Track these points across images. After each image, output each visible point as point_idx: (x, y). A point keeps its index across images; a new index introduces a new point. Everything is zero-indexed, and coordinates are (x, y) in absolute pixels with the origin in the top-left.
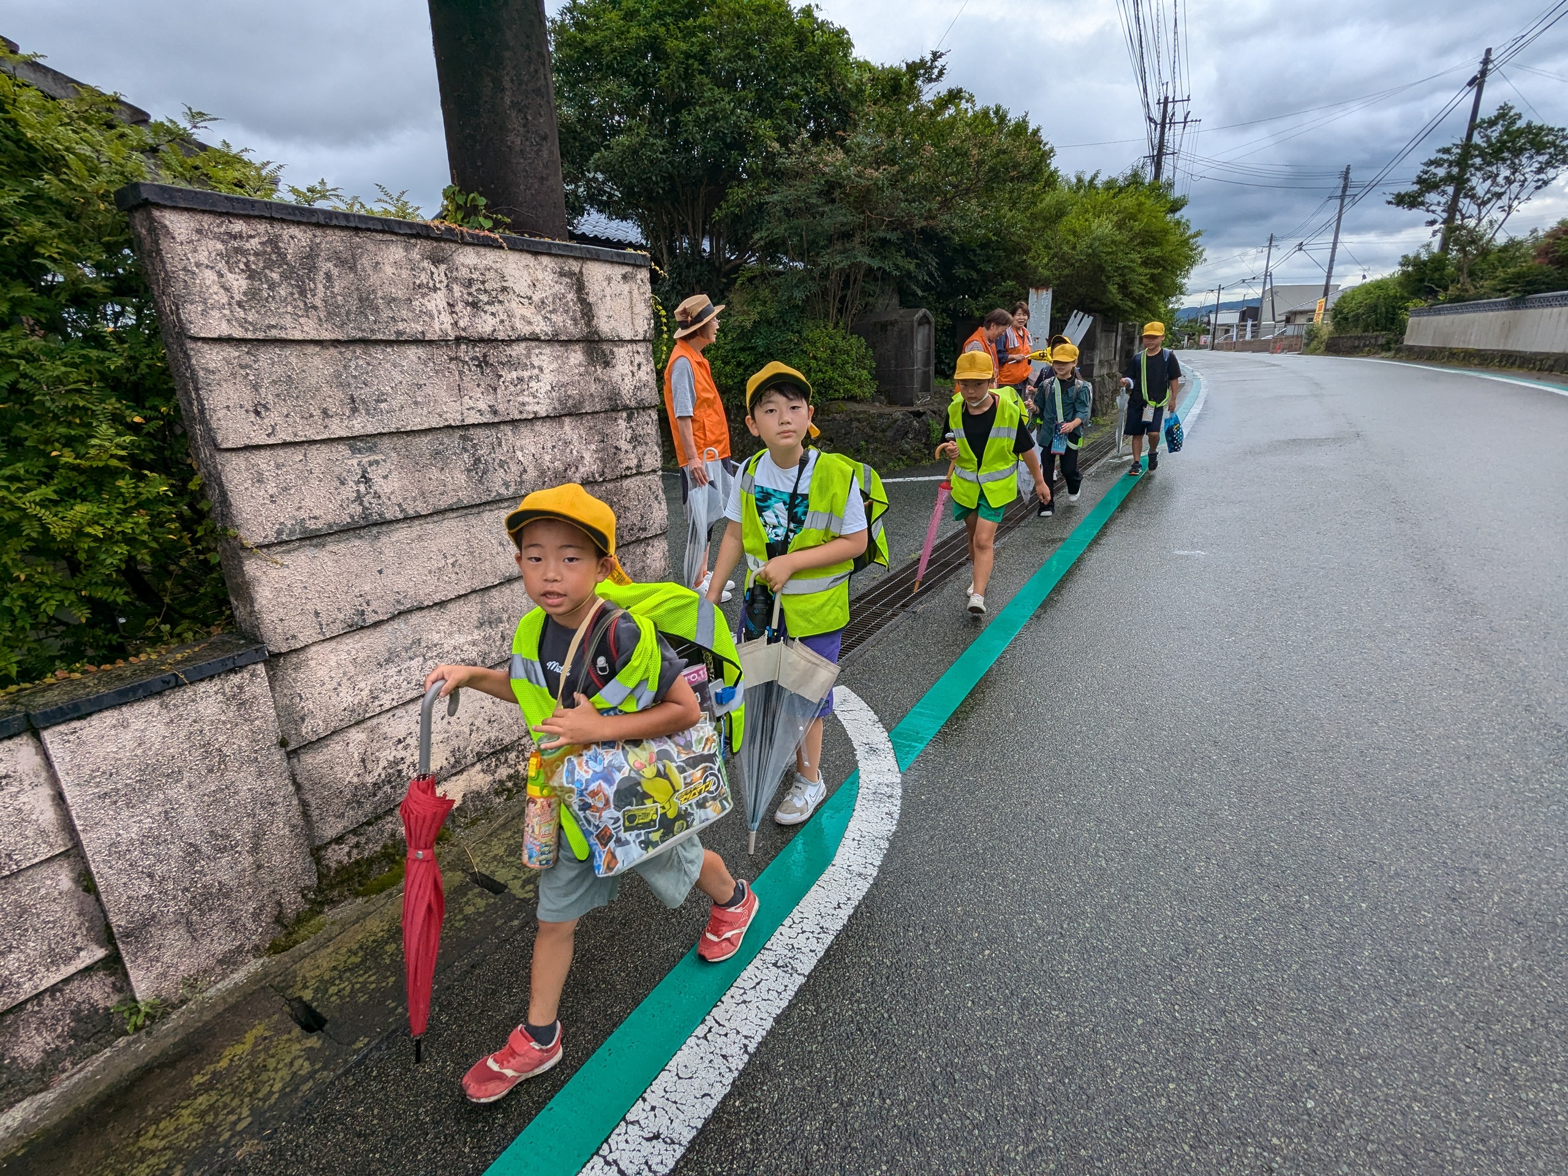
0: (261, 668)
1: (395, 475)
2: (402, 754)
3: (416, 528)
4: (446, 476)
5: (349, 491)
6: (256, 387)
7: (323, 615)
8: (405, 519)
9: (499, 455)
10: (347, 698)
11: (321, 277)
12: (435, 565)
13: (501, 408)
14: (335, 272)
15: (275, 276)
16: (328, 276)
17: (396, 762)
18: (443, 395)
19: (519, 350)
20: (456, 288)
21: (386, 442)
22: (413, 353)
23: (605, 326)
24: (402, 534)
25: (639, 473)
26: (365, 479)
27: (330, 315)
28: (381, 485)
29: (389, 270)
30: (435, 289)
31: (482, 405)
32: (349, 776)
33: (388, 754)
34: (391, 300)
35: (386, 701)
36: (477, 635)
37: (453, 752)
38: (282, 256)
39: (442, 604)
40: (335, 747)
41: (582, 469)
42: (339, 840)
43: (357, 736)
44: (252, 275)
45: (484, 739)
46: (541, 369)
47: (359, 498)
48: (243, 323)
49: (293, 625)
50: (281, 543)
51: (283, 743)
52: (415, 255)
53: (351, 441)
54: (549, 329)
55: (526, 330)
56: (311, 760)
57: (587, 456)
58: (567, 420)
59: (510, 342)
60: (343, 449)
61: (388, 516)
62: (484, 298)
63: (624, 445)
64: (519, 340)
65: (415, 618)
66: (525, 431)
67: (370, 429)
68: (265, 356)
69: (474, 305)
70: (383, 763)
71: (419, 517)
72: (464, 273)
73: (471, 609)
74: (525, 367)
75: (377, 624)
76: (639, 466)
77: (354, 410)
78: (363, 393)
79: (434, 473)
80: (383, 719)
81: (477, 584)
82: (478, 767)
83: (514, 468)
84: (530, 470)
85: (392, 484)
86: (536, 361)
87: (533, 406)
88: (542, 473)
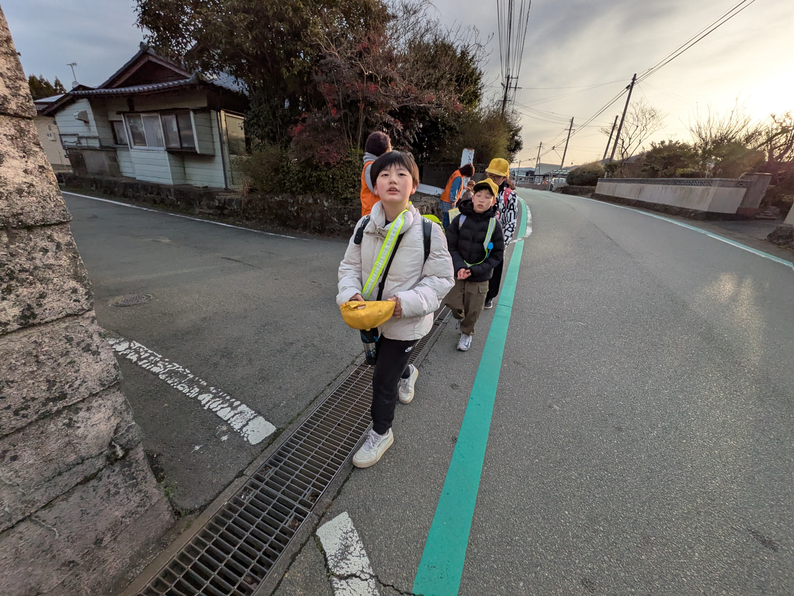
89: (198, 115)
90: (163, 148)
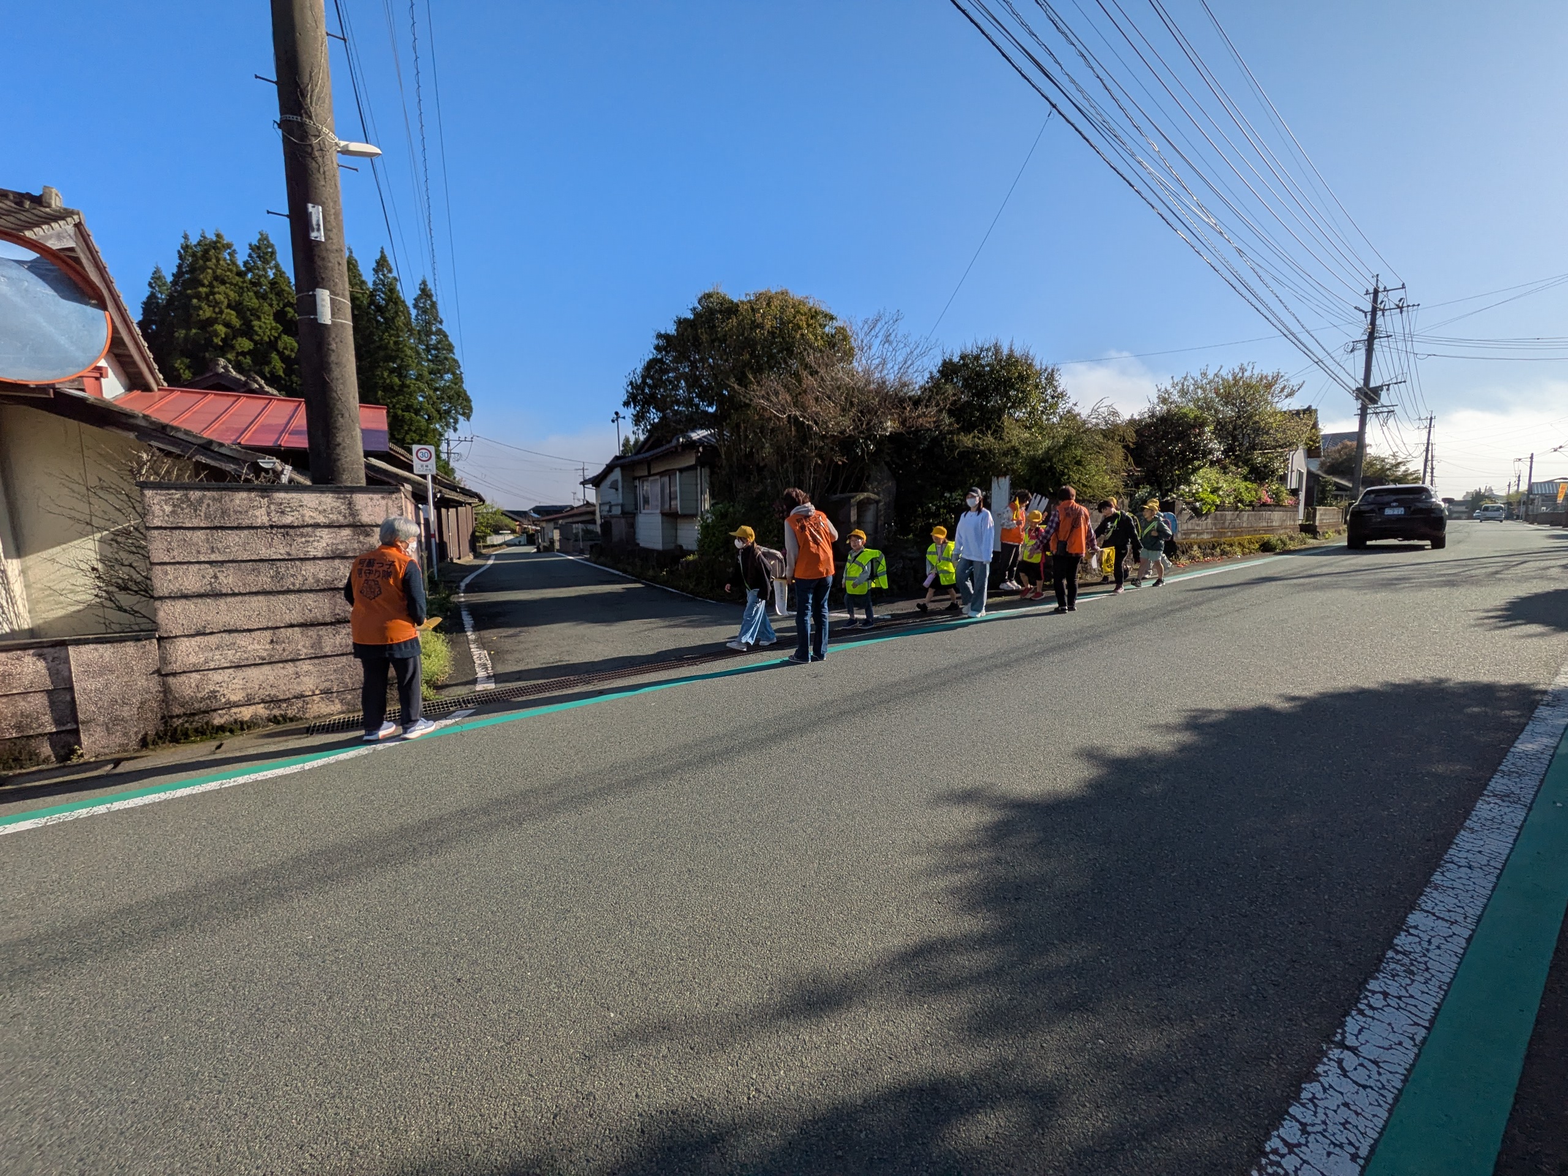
0: (155, 641)
1: (231, 577)
2: (218, 689)
3: (240, 598)
4: (258, 579)
5: (205, 581)
6: (170, 543)
7: (186, 626)
8: (233, 594)
9: (292, 572)
10: (193, 659)
11: (204, 506)
12: (248, 614)
13: (293, 552)
14: (211, 504)
15: (185, 506)
16: (208, 505)
17: (214, 691)
18: (261, 547)
19: (307, 530)
20: (273, 507)
21: (227, 564)
22: (246, 532)
23: (365, 518)
24: (231, 600)
26: (216, 577)
27: (206, 518)
28: (223, 580)
29: (238, 502)
30: (261, 507)
31: (282, 551)
32: (188, 692)
33: (211, 688)
34: (235, 512)
35: (212, 665)
36: (268, 647)
37: (247, 695)
38: (189, 500)
39: (249, 631)
40: (183, 678)
42: (178, 716)
43: (195, 676)
44: (174, 506)
45: (267, 693)
46: (321, 538)
47: (211, 584)
48: (168, 522)
49: (170, 627)
50: (172, 597)
51: (158, 672)
53: (210, 563)
54: (327, 521)
55: (311, 522)
56: (171, 680)
58: (336, 559)
59: (303, 526)
60: (207, 566)
61: (224, 591)
62: (289, 509)
64: (307, 526)
65: (234, 634)
66: (309, 563)
67: (220, 559)
68: (176, 533)
69: (282, 513)
70: (206, 691)
71: (240, 594)
72: (278, 501)
73: (268, 634)
74: (311, 536)
75: (212, 633)
77: (213, 552)
78: (219, 546)
79: (253, 577)
80: (211, 672)
81: (270, 625)
82: (262, 705)
83: (300, 578)
84: (311, 580)
85: (228, 579)
86: (318, 534)
87: (312, 554)
88: (318, 581)
89: (685, 474)
90: (659, 511)
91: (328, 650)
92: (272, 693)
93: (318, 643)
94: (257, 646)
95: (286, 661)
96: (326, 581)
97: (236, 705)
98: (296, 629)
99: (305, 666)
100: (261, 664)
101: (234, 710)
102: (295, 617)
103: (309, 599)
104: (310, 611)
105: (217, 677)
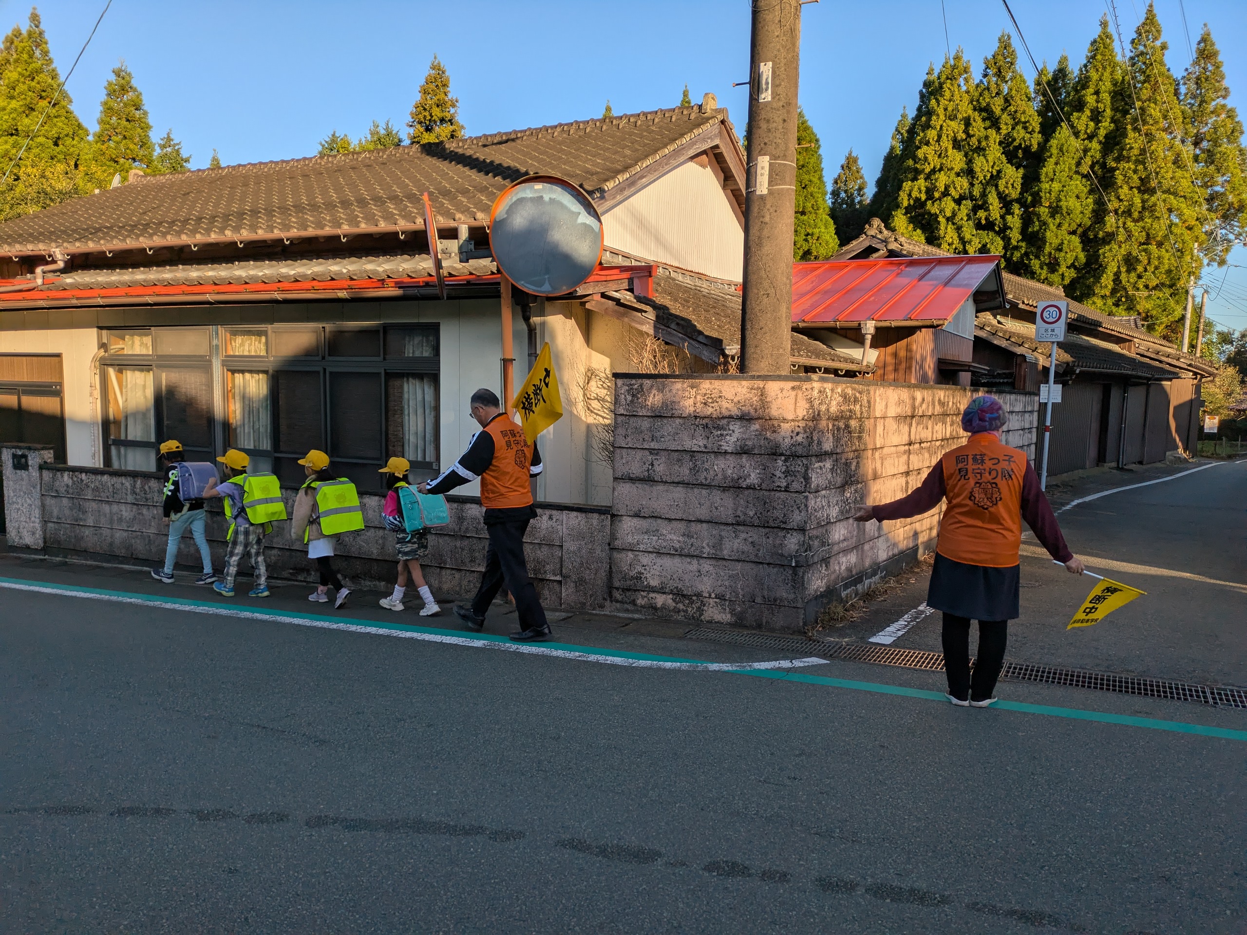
1: (662, 465)
2: (643, 571)
3: (666, 487)
4: (681, 470)
5: (646, 467)
7: (629, 507)
8: (662, 482)
9: (706, 466)
10: (630, 539)
11: (652, 395)
12: (669, 503)
13: (709, 446)
15: (639, 396)
17: (641, 573)
18: (686, 438)
19: (725, 422)
20: (699, 397)
21: (662, 453)
22: (678, 421)
23: (774, 411)
24: (661, 487)
25: (786, 491)
26: (652, 465)
27: (652, 408)
28: (657, 468)
29: (674, 392)
30: (690, 398)
31: (701, 444)
32: (625, 568)
33: (639, 568)
34: (672, 403)
35: (642, 547)
36: (681, 539)
37: (662, 583)
38: (643, 390)
39: (670, 520)
40: (622, 555)
41: (748, 481)
42: (617, 589)
43: (630, 555)
44: (633, 396)
45: (675, 585)
46: (733, 431)
47: (648, 470)
48: (627, 410)
49: (620, 506)
50: (624, 479)
51: (609, 544)
52: (685, 385)
53: (651, 451)
54: (739, 414)
55: (727, 414)
56: (616, 555)
57: (753, 475)
58: (745, 456)
59: (719, 419)
60: (647, 453)
61: (657, 479)
62: (710, 401)
63: (778, 474)
64: (723, 418)
65: (659, 521)
66: (721, 458)
67: (657, 447)
68: (632, 420)
69: (705, 404)
70: (636, 571)
71: (666, 482)
72: (704, 391)
73: (681, 526)
74: (725, 430)
75: (644, 517)
76: (787, 487)
77: (653, 440)
78: (658, 434)
79: (677, 467)
80: (640, 554)
81: (684, 517)
82: (671, 596)
83: (711, 473)
84: (720, 475)
85: (660, 468)
86: (731, 428)
87: (725, 447)
88: (725, 478)
91: (726, 553)
92: (680, 586)
93: (719, 544)
94: (672, 536)
95: (693, 556)
96: (733, 480)
97: (653, 590)
98: (704, 525)
99: (707, 566)
100: (674, 555)
101: (652, 595)
102: (703, 512)
103: (717, 496)
104: (717, 509)
105: (645, 559)
